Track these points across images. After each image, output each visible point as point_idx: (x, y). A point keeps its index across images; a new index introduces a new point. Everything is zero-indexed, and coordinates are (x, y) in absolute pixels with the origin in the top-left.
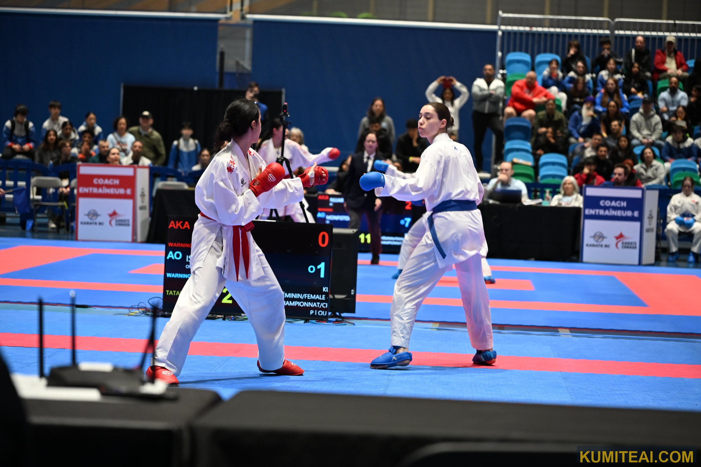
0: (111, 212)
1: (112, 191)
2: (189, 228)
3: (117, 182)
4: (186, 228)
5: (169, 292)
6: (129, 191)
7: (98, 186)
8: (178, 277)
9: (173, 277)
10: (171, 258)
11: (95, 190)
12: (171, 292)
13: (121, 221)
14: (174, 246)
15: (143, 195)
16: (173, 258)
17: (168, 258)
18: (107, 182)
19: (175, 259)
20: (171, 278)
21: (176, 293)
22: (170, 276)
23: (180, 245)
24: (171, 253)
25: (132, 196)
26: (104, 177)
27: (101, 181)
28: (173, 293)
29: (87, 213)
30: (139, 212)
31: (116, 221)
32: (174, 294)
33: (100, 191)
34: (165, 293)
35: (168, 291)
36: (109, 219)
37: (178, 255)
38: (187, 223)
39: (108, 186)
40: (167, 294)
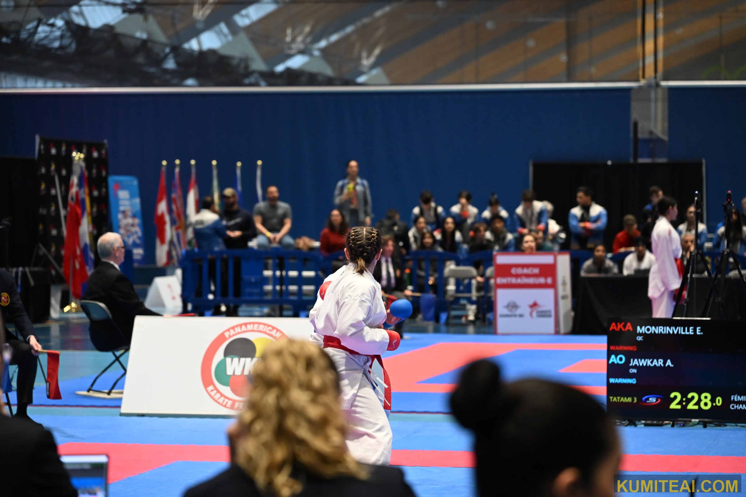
0: (531, 303)
1: (531, 281)
2: (631, 329)
3: (536, 271)
4: (629, 330)
5: (613, 399)
6: (549, 280)
7: (517, 276)
8: (621, 383)
9: (616, 383)
10: (613, 363)
11: (513, 280)
12: (615, 399)
13: (542, 312)
14: (616, 349)
15: (564, 284)
16: (616, 363)
17: (610, 362)
18: (526, 271)
19: (618, 364)
20: (614, 383)
21: (620, 399)
22: (613, 382)
23: (623, 348)
24: (613, 356)
25: (553, 286)
26: (523, 266)
27: (519, 271)
28: (617, 399)
29: (505, 304)
30: (561, 302)
31: (538, 312)
32: (618, 401)
33: (520, 281)
34: (608, 399)
35: (611, 398)
36: (528, 310)
37: (621, 359)
38: (629, 324)
39: (528, 276)
40: (611, 400)
